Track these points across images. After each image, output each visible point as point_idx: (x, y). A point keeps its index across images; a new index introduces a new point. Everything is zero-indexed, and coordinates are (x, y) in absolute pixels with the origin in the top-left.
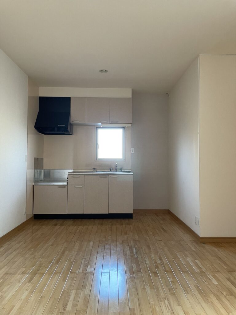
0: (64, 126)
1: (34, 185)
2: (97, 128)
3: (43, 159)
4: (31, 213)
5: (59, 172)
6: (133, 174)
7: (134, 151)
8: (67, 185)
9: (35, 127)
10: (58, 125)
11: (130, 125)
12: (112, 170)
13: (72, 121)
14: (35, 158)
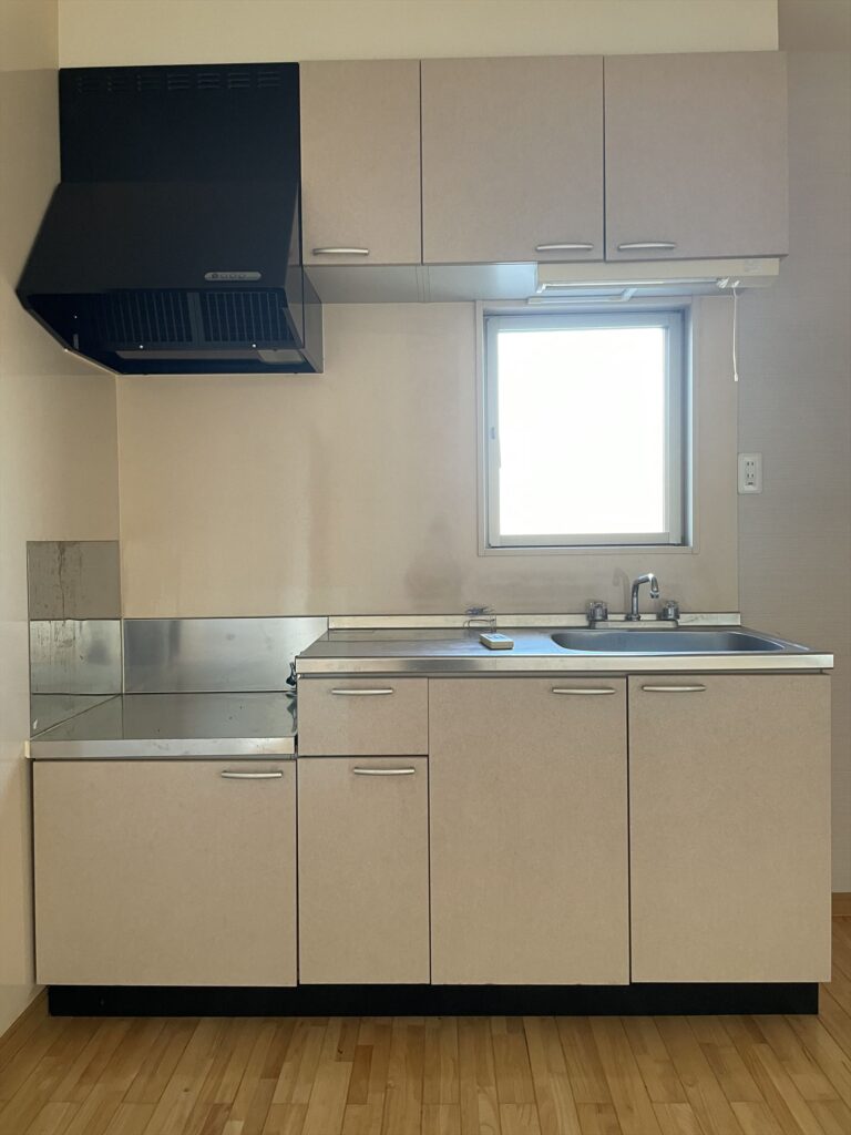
0: (256, 275)
1: (32, 761)
2: (488, 315)
3: (113, 547)
4: (22, 977)
5: (230, 637)
6: (827, 661)
7: (758, 481)
8: (294, 758)
9: (19, 292)
10: (209, 276)
11: (771, 268)
12: (605, 618)
13: (316, 253)
14: (33, 547)
